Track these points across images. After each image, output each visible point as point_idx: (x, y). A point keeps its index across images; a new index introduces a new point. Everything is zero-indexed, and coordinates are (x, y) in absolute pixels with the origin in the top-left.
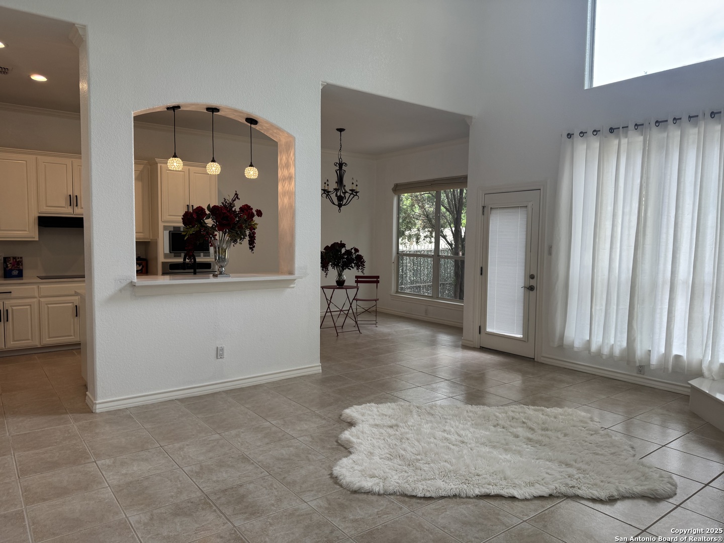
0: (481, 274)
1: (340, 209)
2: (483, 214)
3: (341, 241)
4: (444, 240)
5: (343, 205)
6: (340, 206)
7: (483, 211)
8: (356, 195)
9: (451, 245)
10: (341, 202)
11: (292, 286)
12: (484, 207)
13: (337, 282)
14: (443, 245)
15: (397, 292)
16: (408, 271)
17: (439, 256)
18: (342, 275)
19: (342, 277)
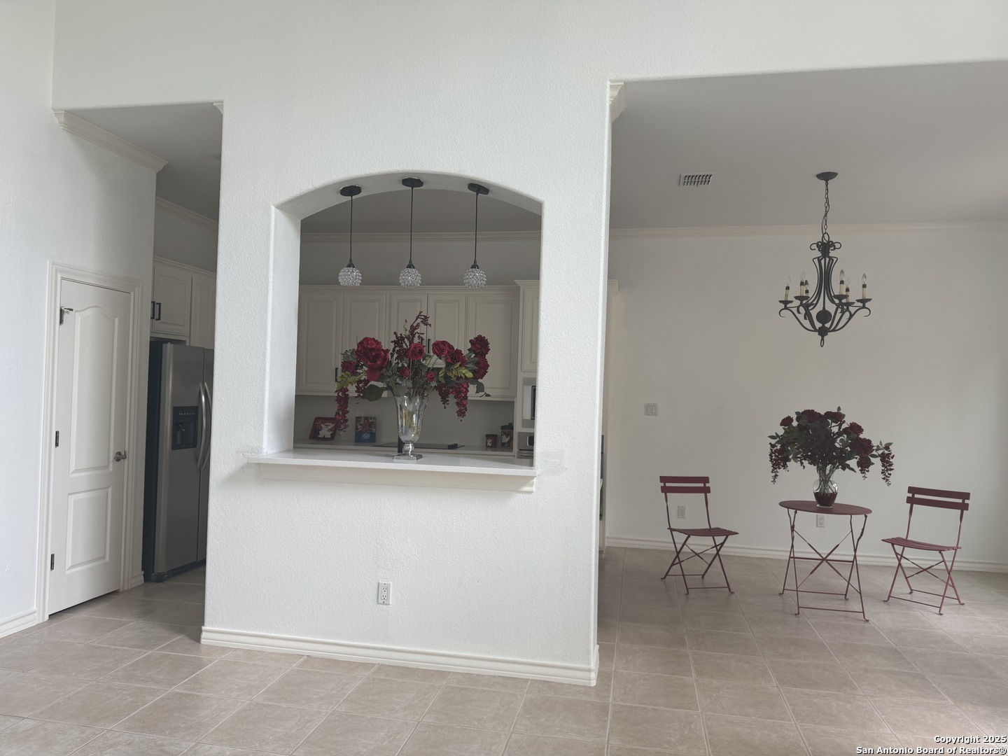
1: (823, 339)
5: (832, 331)
6: (823, 332)
10: (828, 325)
11: (526, 489)
13: (816, 494)
18: (829, 480)
19: (829, 483)
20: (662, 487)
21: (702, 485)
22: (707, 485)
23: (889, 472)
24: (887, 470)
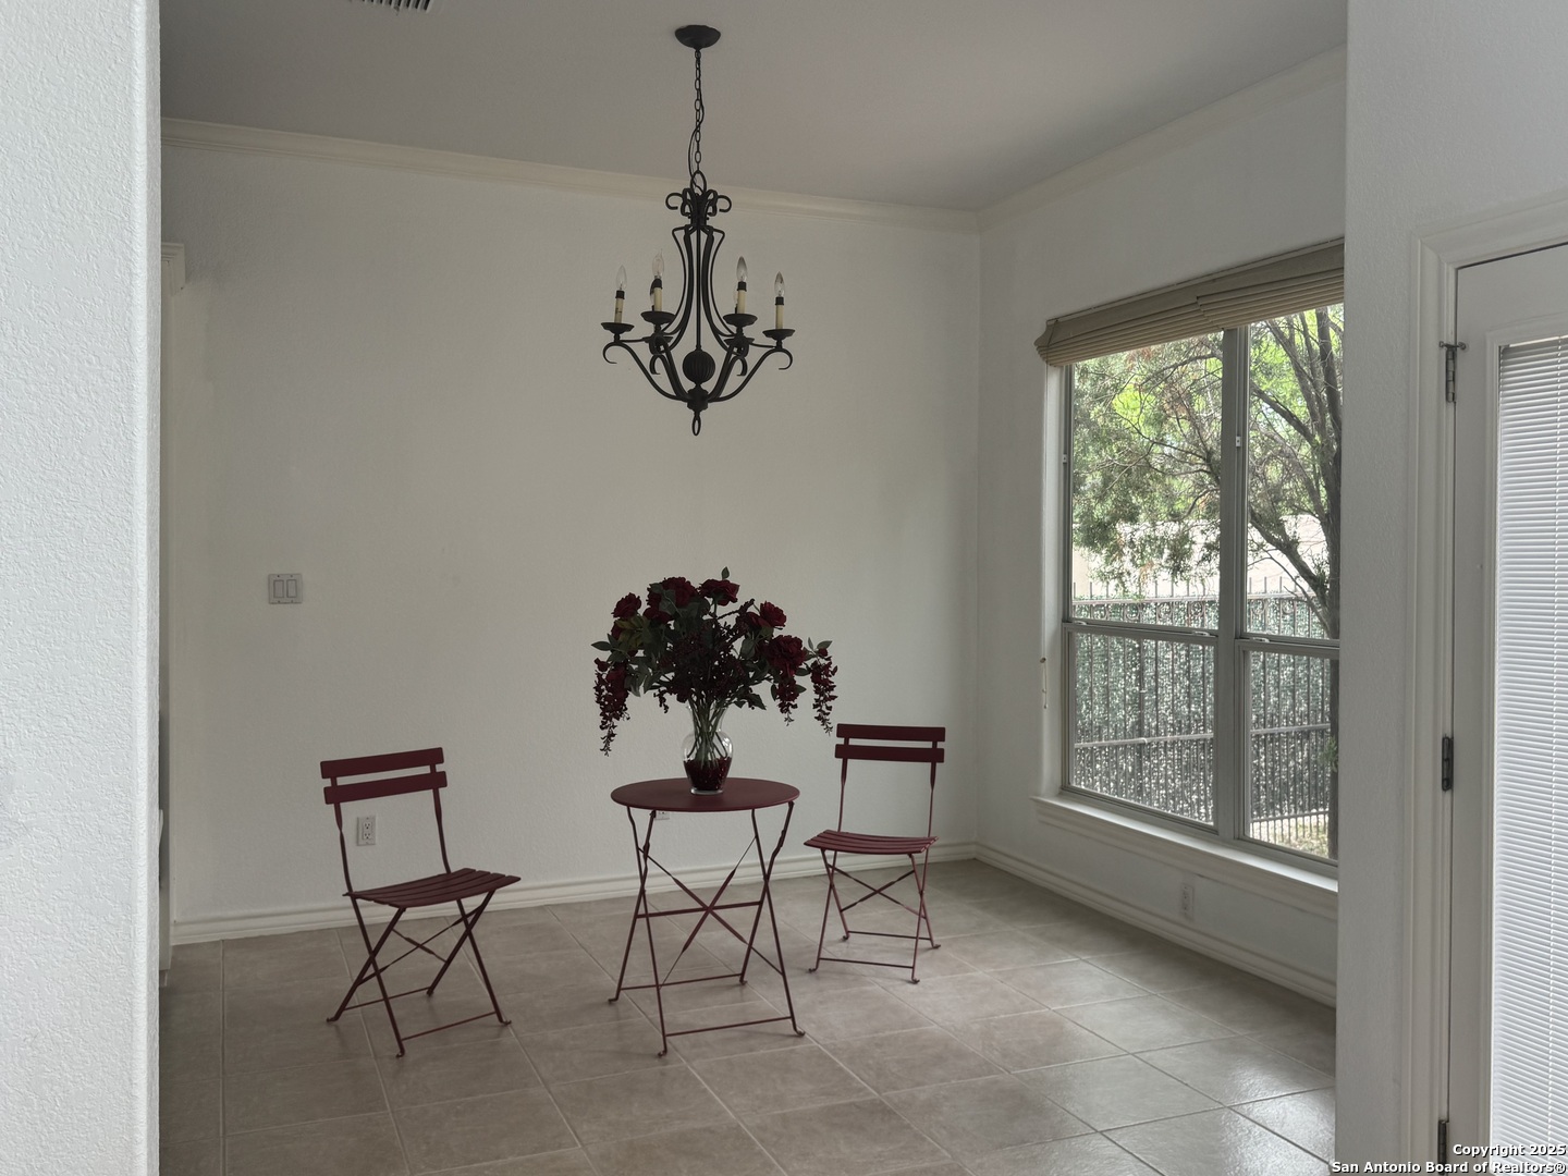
0: (1448, 783)
1: (697, 418)
2: (1451, 397)
3: (726, 572)
5: (714, 400)
6: (697, 401)
7: (1451, 378)
8: (779, 348)
12: (1452, 351)
15: (1066, 790)
17: (1242, 635)
18: (714, 732)
19: (715, 740)
20: (326, 789)
21: (426, 770)
22: (439, 768)
23: (829, 704)
24: (826, 699)
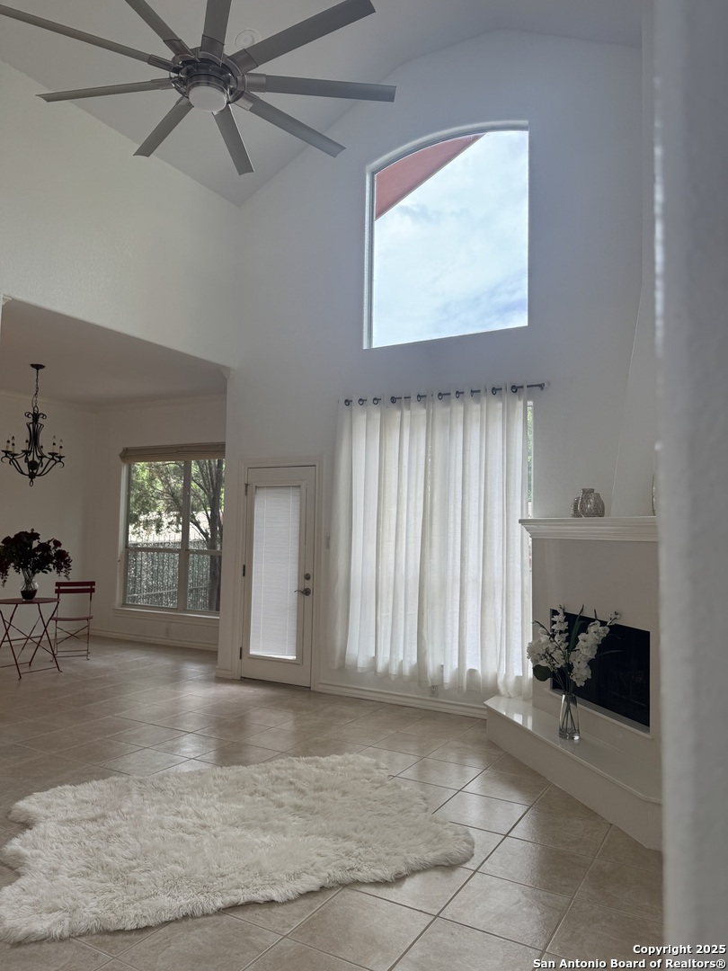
0: (244, 575)
1: (32, 483)
2: (246, 494)
3: (32, 530)
4: (196, 527)
5: (38, 475)
6: (32, 476)
7: (246, 491)
8: (60, 461)
9: (205, 535)
10: (35, 471)
12: (247, 485)
13: (23, 593)
14: (194, 534)
15: (124, 604)
16: (143, 573)
17: (187, 550)
18: (31, 581)
19: (32, 584)
24: (68, 570)
